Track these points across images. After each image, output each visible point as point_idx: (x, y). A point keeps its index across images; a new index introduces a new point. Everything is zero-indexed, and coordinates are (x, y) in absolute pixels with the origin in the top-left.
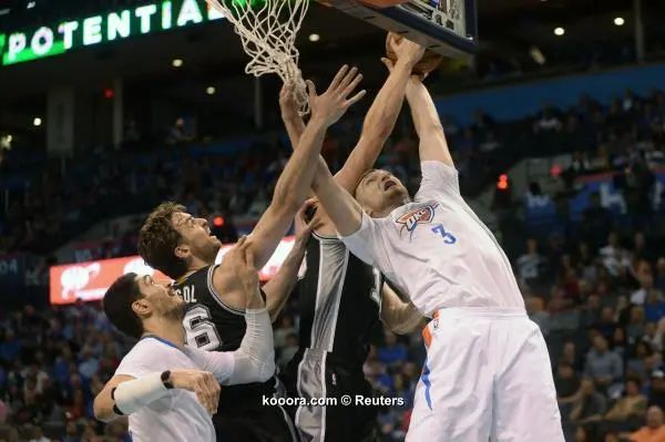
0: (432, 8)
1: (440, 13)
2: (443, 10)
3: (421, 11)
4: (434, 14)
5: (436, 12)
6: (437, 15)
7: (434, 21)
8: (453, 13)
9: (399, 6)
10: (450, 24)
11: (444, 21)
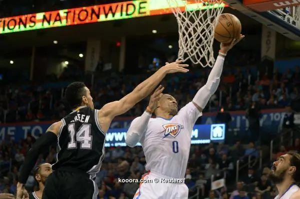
0: (285, 14)
1: (290, 17)
2: (291, 15)
3: (280, 15)
4: (286, 17)
5: (287, 16)
6: (288, 18)
7: (286, 20)
8: (296, 17)
9: (269, 12)
10: (294, 23)
11: (291, 21)
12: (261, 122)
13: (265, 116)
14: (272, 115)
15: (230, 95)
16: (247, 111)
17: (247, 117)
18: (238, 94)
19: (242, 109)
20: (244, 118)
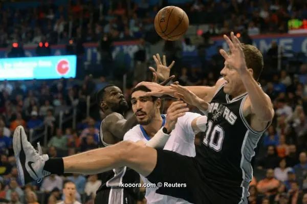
12: (114, 55)
13: (118, 49)
14: (125, 48)
15: (80, 27)
16: (98, 44)
17: (98, 50)
18: (89, 26)
19: (94, 40)
20: (95, 50)
